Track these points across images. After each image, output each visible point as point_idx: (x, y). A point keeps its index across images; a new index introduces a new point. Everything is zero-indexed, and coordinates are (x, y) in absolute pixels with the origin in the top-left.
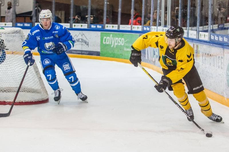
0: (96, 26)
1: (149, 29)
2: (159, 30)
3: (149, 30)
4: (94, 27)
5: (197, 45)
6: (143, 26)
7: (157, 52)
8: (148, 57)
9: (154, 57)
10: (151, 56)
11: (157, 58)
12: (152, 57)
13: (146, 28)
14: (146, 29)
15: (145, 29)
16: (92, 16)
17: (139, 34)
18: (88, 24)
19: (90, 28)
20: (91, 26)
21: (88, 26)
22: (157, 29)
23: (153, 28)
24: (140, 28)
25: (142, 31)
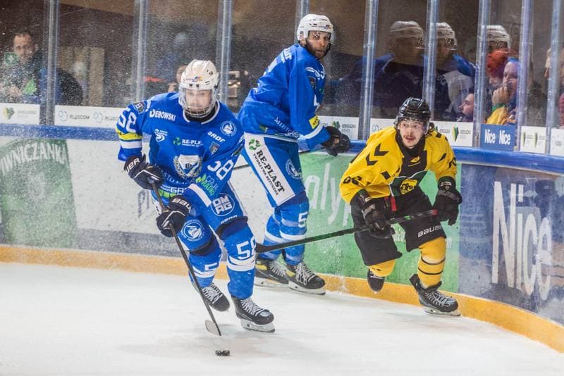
1: (509, 137)
3: (509, 143)
6: (478, 125)
7: (544, 248)
9: (533, 277)
10: (519, 270)
11: (544, 281)
12: (522, 272)
14: (497, 140)
15: (490, 137)
16: (237, 73)
22: (549, 141)
23: (530, 137)
24: (468, 132)
25: (475, 149)
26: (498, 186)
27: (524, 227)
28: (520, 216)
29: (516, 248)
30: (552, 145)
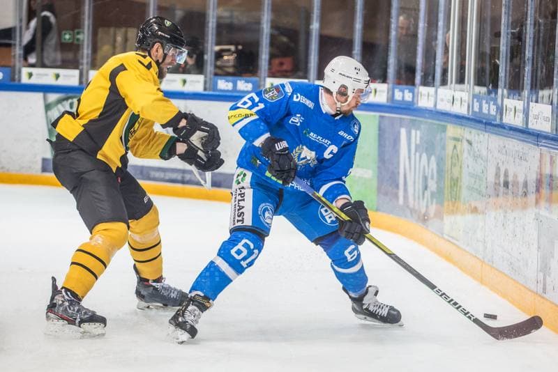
0: (235, 85)
1: (411, 95)
2: (442, 100)
3: (410, 99)
4: (226, 88)
5: (551, 157)
6: (391, 85)
7: (432, 178)
8: (406, 197)
9: (425, 200)
10: (417, 195)
11: (432, 203)
12: (419, 198)
13: (401, 94)
14: (403, 97)
15: (398, 95)
17: (378, 114)
18: (206, 77)
19: (214, 91)
20: (217, 83)
21: (205, 82)
22: (436, 98)
23: (424, 95)
24: (383, 91)
25: (388, 104)
26: (403, 131)
27: (420, 161)
28: (418, 154)
29: (415, 179)
30: (438, 101)
